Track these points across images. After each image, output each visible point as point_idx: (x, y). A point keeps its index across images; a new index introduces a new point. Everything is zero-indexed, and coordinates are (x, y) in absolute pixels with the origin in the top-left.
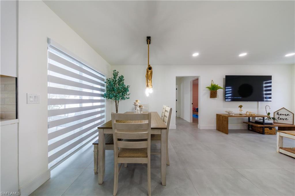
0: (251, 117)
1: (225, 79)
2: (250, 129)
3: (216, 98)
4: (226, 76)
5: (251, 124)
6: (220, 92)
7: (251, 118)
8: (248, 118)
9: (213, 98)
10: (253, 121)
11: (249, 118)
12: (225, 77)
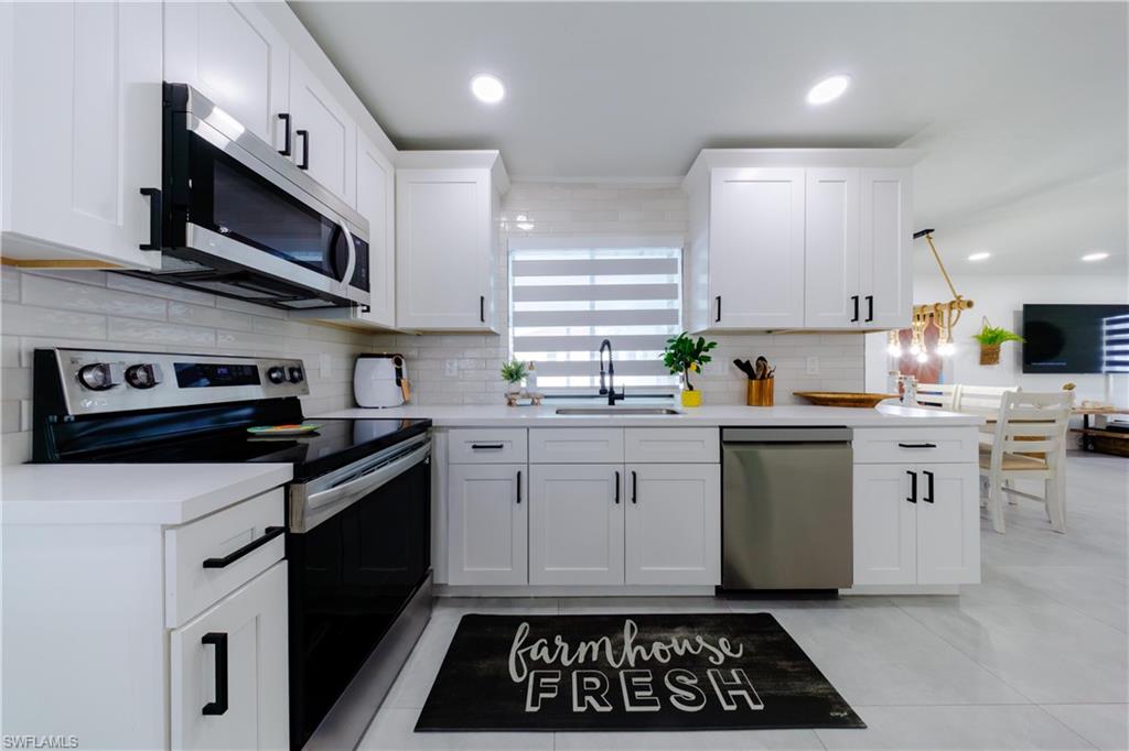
0: (1092, 413)
1: (1021, 315)
2: (1090, 447)
3: (996, 366)
4: (1026, 307)
5: (1092, 433)
6: (1009, 350)
7: (1092, 418)
8: (1082, 417)
9: (989, 364)
10: (1098, 427)
11: (1086, 417)
12: (1021, 309)
